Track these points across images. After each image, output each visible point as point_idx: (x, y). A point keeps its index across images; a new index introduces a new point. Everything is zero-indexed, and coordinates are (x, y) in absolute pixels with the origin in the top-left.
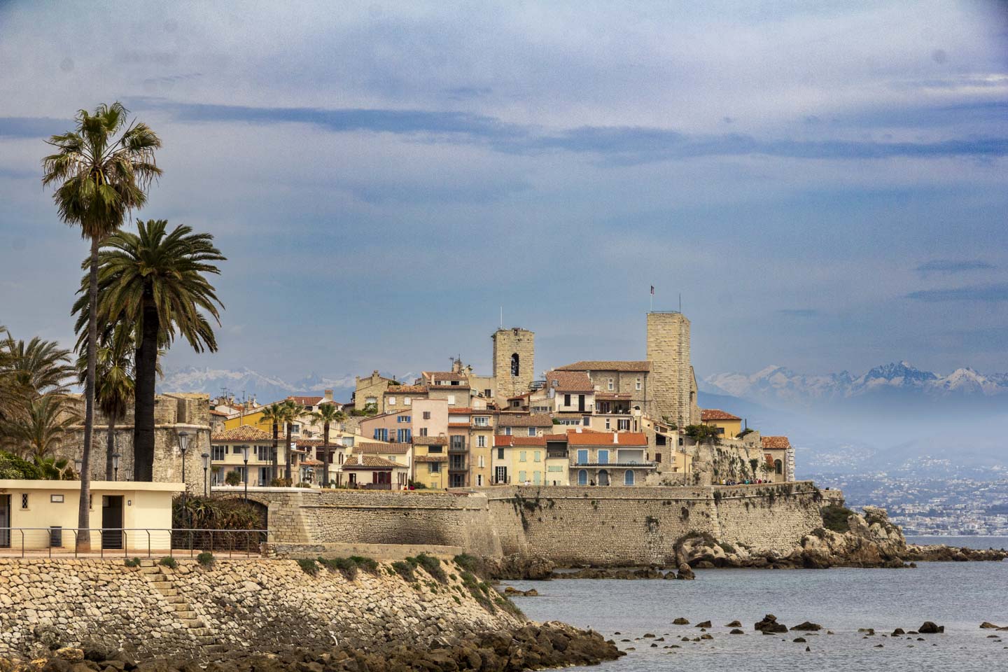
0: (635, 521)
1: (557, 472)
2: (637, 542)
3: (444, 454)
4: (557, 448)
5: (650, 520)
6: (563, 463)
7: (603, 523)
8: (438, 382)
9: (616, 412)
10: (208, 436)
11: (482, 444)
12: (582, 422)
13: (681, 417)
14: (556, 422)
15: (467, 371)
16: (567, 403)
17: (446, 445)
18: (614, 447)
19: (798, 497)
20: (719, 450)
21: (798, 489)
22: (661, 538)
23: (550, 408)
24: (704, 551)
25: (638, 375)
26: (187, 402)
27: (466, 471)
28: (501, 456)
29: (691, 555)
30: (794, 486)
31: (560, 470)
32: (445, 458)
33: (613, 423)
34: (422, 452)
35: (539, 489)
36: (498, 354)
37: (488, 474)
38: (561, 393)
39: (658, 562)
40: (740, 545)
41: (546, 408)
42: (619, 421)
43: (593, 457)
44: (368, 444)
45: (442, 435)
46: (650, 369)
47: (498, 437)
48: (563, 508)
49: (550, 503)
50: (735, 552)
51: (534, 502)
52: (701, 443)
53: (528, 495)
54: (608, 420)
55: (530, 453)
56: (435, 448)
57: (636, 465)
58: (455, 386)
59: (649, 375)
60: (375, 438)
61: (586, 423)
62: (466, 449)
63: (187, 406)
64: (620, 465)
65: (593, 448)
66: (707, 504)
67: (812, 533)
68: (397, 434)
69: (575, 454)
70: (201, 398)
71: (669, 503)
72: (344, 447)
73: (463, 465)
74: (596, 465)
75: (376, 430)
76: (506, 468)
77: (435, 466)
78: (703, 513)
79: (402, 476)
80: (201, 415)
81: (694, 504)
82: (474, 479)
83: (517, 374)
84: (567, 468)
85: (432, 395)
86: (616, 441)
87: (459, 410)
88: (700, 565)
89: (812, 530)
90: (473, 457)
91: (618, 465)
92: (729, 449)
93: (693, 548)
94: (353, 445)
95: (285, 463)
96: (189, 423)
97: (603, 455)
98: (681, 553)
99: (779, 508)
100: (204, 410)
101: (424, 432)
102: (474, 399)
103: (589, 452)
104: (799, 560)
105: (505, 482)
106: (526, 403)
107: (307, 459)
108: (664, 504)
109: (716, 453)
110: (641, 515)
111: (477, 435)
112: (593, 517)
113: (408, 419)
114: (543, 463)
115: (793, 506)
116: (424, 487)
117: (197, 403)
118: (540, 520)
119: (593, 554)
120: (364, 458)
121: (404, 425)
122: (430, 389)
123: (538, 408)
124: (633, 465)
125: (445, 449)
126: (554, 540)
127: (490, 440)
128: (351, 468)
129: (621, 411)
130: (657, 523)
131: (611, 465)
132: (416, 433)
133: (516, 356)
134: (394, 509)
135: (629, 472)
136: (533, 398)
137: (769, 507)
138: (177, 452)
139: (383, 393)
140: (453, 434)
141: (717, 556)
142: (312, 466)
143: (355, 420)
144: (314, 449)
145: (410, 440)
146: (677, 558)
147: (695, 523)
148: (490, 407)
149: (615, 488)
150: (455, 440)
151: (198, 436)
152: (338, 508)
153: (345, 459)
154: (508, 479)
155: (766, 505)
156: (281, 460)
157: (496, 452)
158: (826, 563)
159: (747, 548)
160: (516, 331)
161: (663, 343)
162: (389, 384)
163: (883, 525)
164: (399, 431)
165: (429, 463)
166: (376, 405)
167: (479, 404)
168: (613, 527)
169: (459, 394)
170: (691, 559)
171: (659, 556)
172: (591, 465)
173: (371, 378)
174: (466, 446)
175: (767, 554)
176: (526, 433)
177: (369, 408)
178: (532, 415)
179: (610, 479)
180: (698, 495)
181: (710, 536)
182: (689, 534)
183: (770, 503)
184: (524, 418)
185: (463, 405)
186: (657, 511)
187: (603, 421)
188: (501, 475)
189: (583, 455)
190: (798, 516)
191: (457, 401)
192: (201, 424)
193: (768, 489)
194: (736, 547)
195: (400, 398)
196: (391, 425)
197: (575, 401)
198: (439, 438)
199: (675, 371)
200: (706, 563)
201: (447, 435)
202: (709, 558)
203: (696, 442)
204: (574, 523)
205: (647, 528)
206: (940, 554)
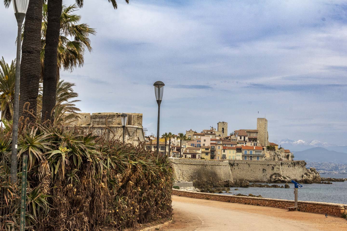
0: (260, 170)
1: (239, 157)
2: (260, 175)
3: (209, 151)
4: (239, 150)
5: (264, 170)
6: (241, 154)
7: (251, 170)
8: (207, 132)
9: (253, 141)
10: (142, 131)
11: (219, 148)
12: (244, 144)
13: (265, 144)
14: (238, 143)
15: (214, 130)
16: (241, 138)
17: (210, 148)
18: (254, 150)
19: (301, 164)
20: (275, 152)
21: (301, 162)
22: (267, 174)
23: (236, 140)
24: (278, 178)
25: (255, 133)
26: (132, 116)
27: (215, 155)
28: (224, 152)
29: (275, 179)
30: (300, 162)
31: (239, 156)
32: (210, 152)
33: (253, 144)
34: (204, 150)
35: (234, 161)
36: (219, 128)
37: (221, 156)
38: (239, 136)
39: (266, 181)
40: (287, 177)
41: (235, 140)
42: (254, 143)
43: (248, 152)
44: (190, 147)
45: (209, 146)
46: (258, 132)
47: (223, 147)
48: (241, 166)
49: (237, 164)
50: (286, 179)
51: (233, 164)
52: (271, 150)
53: (232, 162)
54: (251, 143)
55: (232, 151)
56: (207, 149)
57: (260, 155)
58: (211, 134)
59: (258, 133)
60: (191, 146)
61: (246, 144)
62: (215, 150)
63: (132, 118)
64: (256, 155)
65: (248, 150)
66: (279, 166)
67: (304, 174)
68: (197, 145)
69: (244, 152)
70: (139, 115)
71: (269, 165)
72: (184, 148)
73: (214, 154)
74: (249, 155)
75: (191, 144)
76: (225, 155)
77: (207, 154)
78: (278, 168)
79: (199, 156)
80: (138, 122)
81: (275, 166)
82: (217, 157)
83: (223, 133)
84: (241, 155)
85: (206, 135)
86: (254, 149)
87: (213, 139)
88: (277, 182)
89: (304, 173)
90: (217, 152)
91: (255, 155)
92: (277, 152)
93: (275, 177)
94: (185, 148)
95: (168, 151)
96: (133, 125)
97: (251, 152)
98: (272, 179)
99: (296, 167)
100: (140, 120)
101: (204, 145)
102: (216, 137)
103: (247, 151)
104: (304, 181)
105: (225, 158)
106: (230, 138)
107: (174, 151)
108: (267, 165)
109: (274, 153)
110: (261, 168)
111: (218, 146)
112: (249, 168)
113: (200, 141)
114: (235, 154)
115: (300, 167)
116: (205, 159)
117: (137, 117)
118: (234, 169)
119: (248, 178)
120: (189, 151)
121: (199, 143)
122: (205, 134)
123: (233, 140)
124: (259, 155)
125: (210, 149)
126: (238, 174)
127: (221, 147)
128: (186, 153)
129: (254, 141)
130: (266, 170)
131: (253, 155)
132: (202, 145)
133: (223, 129)
134: (202, 165)
135: (258, 157)
136: (232, 137)
137: (294, 167)
138: (127, 138)
139: (193, 135)
140: (212, 146)
141: (282, 180)
142: (175, 152)
143: (186, 141)
144: (176, 148)
145: (200, 147)
146: (271, 180)
147: (275, 171)
148: (220, 139)
149: (255, 161)
150: (212, 147)
151: (137, 131)
152: (185, 164)
153: (184, 151)
154: (226, 158)
155: (293, 166)
156: (167, 150)
157: (223, 151)
158: (311, 182)
159: (289, 178)
160: (223, 122)
161: (261, 126)
162: (194, 133)
163: (315, 172)
164: (197, 144)
165: (205, 153)
166: (191, 138)
167: (218, 138)
168: (254, 171)
169: (213, 135)
170: (275, 180)
171: (266, 179)
172: (248, 155)
173: (190, 131)
174: (215, 149)
175: (295, 180)
176: (230, 146)
177: (189, 139)
178: (231, 141)
179: (253, 158)
180: (277, 163)
181: (280, 174)
182: (274, 174)
183: (294, 166)
184: (230, 142)
185: (214, 138)
186: (266, 167)
187: (250, 143)
188: (224, 157)
189: (246, 152)
190: (301, 170)
191: (212, 137)
192: (138, 126)
193: (294, 162)
194: (286, 177)
195: (197, 136)
196: (195, 143)
197: (243, 138)
198: (208, 147)
199: (264, 133)
200: (279, 181)
201: (210, 146)
202: (280, 180)
203: (269, 150)
204: (243, 170)
205: (263, 172)
206: (328, 180)
